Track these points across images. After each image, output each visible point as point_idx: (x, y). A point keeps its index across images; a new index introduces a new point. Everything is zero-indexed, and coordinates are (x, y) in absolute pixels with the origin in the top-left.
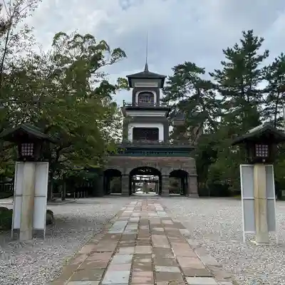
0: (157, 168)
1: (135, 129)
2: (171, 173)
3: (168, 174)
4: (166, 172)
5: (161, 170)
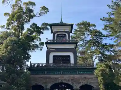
1: (54, 57)
2: (80, 87)
4: (77, 86)
5: (73, 85)
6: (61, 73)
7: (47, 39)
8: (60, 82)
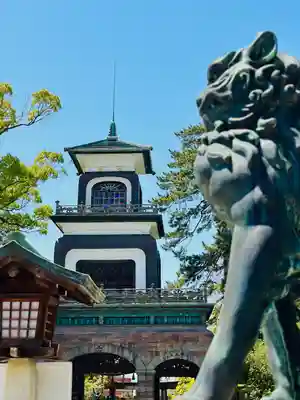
0: (127, 355)
2: (157, 368)
3: (152, 371)
4: (146, 365)
5: (134, 361)
6: (98, 323)
7: (57, 202)
8: (93, 351)
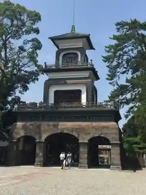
0: (75, 134)
1: (56, 92)
3: (86, 141)
4: (84, 139)
5: (78, 136)
7: (45, 63)
8: (59, 132)
